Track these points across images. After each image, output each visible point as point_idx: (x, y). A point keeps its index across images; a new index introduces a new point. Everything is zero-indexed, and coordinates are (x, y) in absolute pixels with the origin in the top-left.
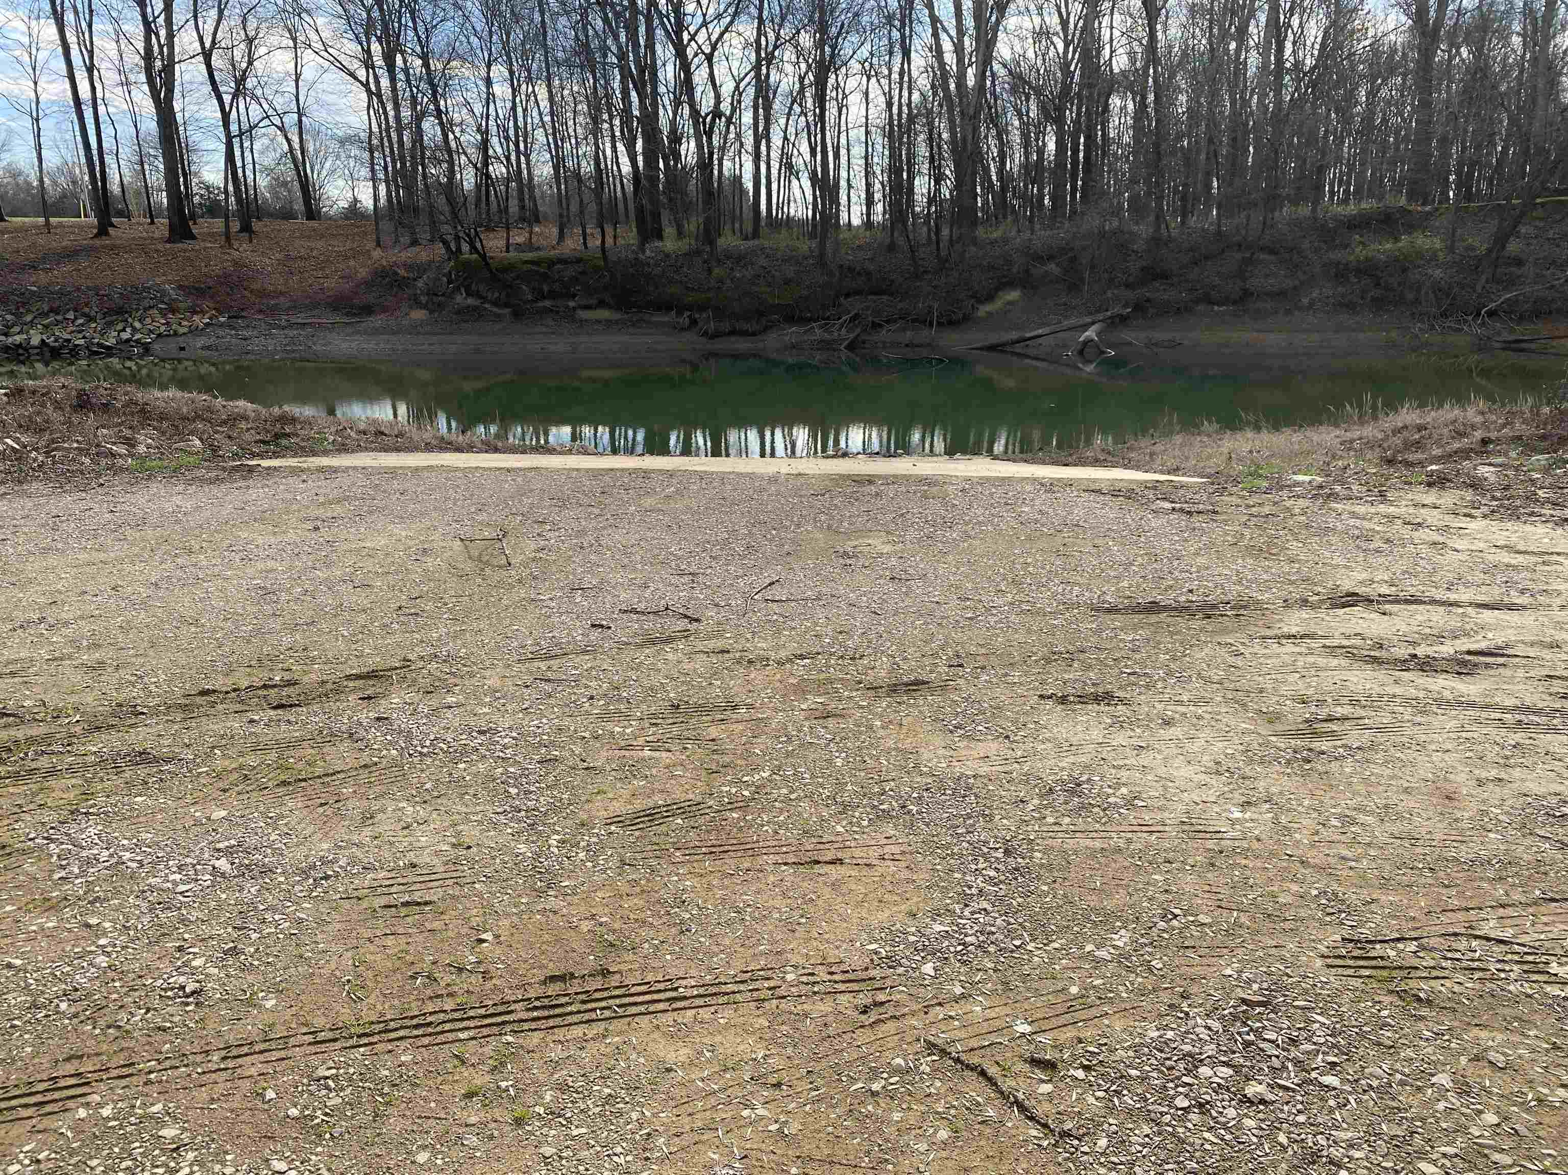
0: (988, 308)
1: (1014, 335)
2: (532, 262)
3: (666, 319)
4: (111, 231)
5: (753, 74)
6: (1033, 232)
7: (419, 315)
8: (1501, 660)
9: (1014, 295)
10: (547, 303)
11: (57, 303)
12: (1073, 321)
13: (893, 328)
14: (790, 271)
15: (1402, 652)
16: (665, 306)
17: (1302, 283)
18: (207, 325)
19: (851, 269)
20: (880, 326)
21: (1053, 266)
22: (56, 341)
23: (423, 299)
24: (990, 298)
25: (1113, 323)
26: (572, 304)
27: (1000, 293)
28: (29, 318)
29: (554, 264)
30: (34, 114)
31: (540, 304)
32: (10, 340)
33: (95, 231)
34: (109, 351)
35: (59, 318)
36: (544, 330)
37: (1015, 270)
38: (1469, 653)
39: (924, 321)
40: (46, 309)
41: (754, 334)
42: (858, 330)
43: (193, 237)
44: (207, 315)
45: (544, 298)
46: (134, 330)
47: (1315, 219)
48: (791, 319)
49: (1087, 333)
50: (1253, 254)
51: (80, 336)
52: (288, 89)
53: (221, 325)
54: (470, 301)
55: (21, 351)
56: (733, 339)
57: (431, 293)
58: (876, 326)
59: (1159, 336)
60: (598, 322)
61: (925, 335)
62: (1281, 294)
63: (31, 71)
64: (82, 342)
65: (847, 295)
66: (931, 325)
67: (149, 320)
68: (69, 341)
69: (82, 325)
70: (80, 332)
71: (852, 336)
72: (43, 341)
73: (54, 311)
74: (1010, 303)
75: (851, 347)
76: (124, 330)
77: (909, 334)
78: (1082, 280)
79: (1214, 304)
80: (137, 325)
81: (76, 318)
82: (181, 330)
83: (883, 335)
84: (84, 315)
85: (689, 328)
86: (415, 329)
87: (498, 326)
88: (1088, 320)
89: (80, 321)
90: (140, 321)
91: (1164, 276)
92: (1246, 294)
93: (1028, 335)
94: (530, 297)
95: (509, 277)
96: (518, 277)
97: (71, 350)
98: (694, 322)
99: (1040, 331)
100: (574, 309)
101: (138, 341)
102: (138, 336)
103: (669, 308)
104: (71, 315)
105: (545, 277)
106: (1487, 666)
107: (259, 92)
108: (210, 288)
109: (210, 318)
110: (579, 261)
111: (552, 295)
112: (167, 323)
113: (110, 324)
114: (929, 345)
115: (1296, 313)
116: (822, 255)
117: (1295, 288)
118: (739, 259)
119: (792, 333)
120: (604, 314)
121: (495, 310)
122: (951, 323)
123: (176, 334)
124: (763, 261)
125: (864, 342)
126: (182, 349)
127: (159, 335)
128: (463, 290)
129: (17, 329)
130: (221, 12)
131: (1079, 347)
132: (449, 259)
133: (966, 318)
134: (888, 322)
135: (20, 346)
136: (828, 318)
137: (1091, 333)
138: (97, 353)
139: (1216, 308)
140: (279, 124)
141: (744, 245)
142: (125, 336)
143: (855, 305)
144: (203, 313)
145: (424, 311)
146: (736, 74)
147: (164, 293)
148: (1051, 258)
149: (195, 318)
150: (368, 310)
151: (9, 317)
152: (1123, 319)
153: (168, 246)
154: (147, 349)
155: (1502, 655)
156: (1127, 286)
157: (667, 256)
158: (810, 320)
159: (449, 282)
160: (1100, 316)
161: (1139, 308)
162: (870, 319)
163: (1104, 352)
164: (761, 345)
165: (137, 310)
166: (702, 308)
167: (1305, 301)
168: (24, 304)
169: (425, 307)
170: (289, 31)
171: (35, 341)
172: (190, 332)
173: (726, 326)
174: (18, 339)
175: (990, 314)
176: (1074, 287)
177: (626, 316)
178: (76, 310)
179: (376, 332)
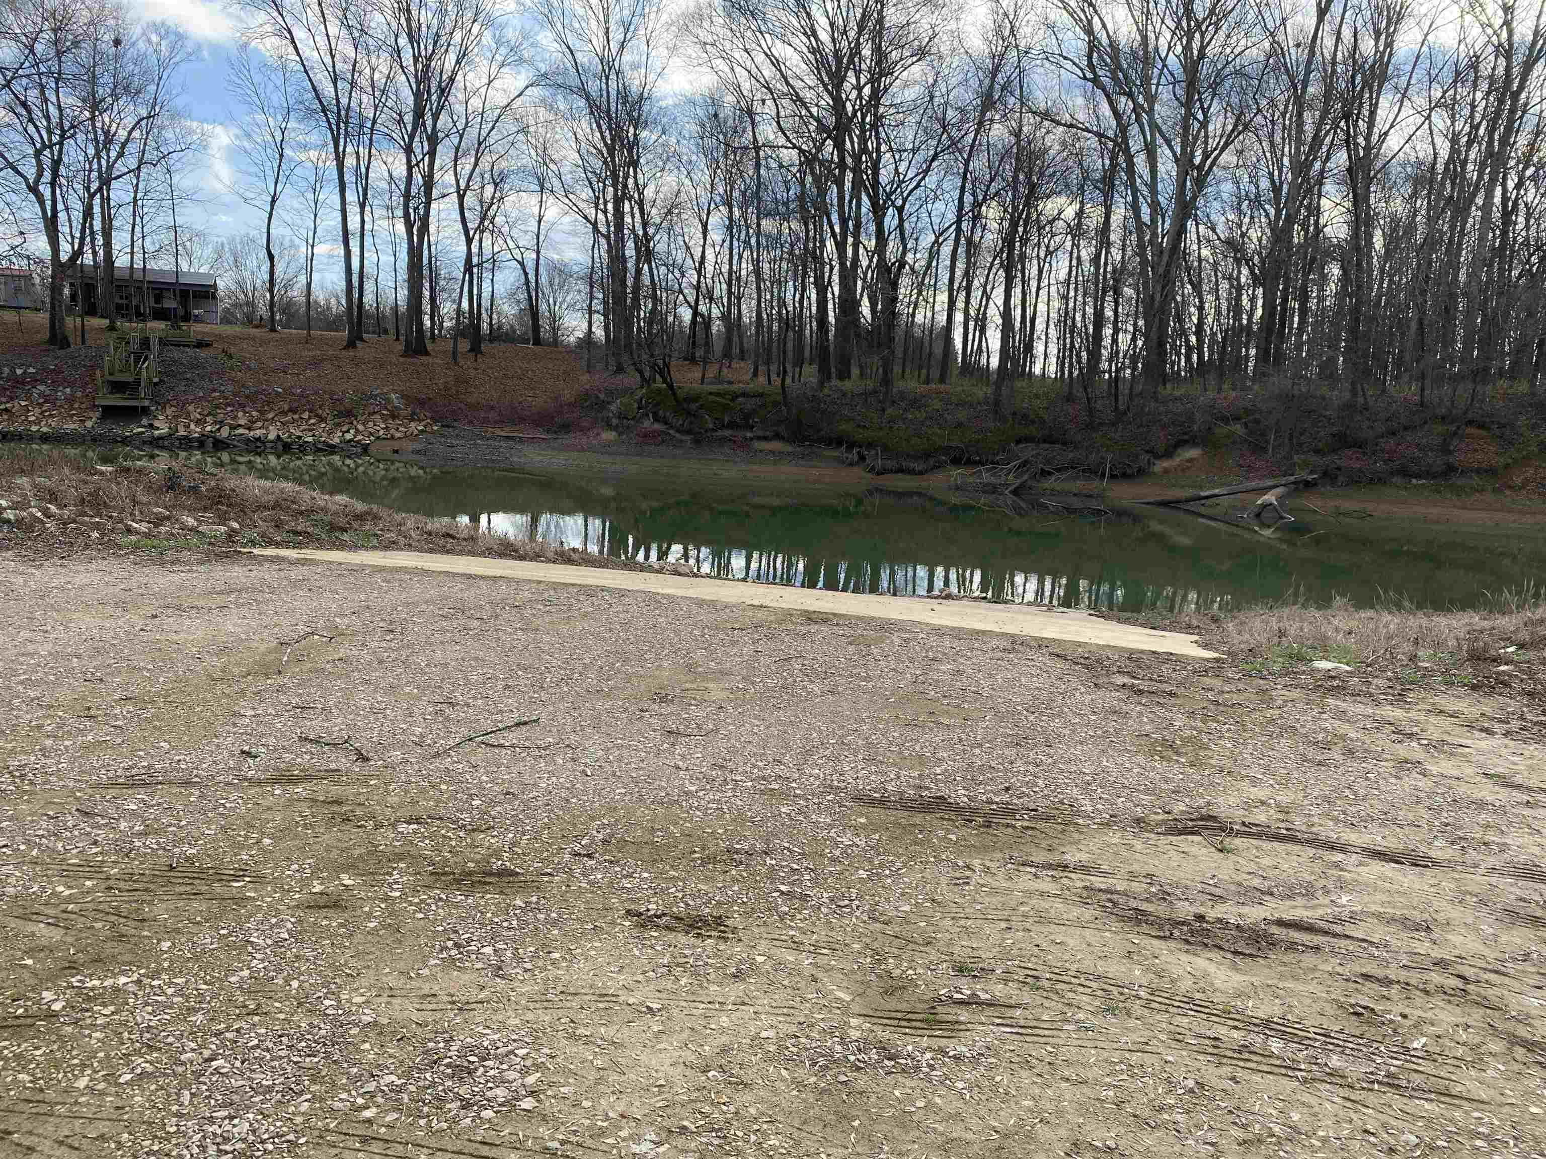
0: (1166, 464)
1: (1189, 493)
2: (718, 394)
3: (836, 454)
4: (359, 344)
5: (954, 227)
6: (1220, 390)
7: (609, 435)
8: (1318, 939)
9: (1193, 453)
10: (727, 433)
11: (295, 405)
12: (1253, 484)
13: (1063, 476)
14: (962, 415)
15: (1185, 910)
16: (837, 441)
17: (1515, 461)
18: (422, 431)
19: (1025, 416)
20: (1050, 473)
21: (1238, 426)
22: (290, 437)
23: (615, 421)
24: (1168, 454)
25: (1296, 489)
26: (749, 435)
27: (1179, 451)
28: (270, 416)
29: (737, 397)
30: (311, 241)
31: (719, 433)
32: (252, 433)
33: (345, 344)
34: (332, 449)
35: (296, 417)
36: (722, 457)
37: (1195, 427)
38: (1280, 923)
39: (1094, 472)
40: (286, 408)
41: (921, 473)
42: (1025, 477)
43: (427, 353)
44: (424, 423)
45: (723, 427)
46: (357, 432)
47: (1533, 394)
48: (956, 462)
49: (1266, 497)
50: (1458, 428)
51: (311, 434)
52: (530, 229)
53: (433, 433)
54: (657, 426)
55: (259, 444)
56: (900, 475)
57: (621, 416)
58: (1045, 473)
59: (1347, 505)
60: (772, 452)
61: (1096, 485)
62: (1491, 472)
63: (313, 205)
64: (310, 439)
65: (1018, 442)
66: (1103, 475)
67: (371, 424)
68: (300, 437)
69: (314, 424)
70: (311, 430)
71: (1018, 482)
72: (278, 436)
73: (293, 411)
74: (1190, 460)
75: (1015, 492)
76: (348, 431)
77: (1079, 483)
78: (1268, 442)
79: (1411, 476)
80: (361, 427)
81: (310, 418)
82: (398, 435)
83: (1050, 483)
84: (317, 416)
85: (857, 463)
86: (605, 449)
87: (679, 452)
88: (1269, 483)
89: (312, 421)
90: (363, 424)
91: (1359, 445)
92: (1450, 469)
93: (1203, 494)
94: (711, 426)
95: (694, 406)
96: (701, 407)
97: (301, 446)
98: (862, 458)
99: (1216, 491)
100: (751, 439)
101: (359, 442)
102: (359, 438)
103: (839, 443)
104: (306, 415)
105: (725, 408)
106: (1292, 946)
107: (505, 230)
108: (430, 399)
109: (425, 426)
110: (761, 395)
111: (732, 425)
112: (387, 428)
113: (338, 425)
114: (1098, 496)
115: (1508, 492)
116: (997, 403)
117: (1507, 466)
118: (915, 403)
119: (957, 474)
120: (776, 445)
121: (678, 435)
122: (1122, 475)
123: (393, 437)
124: (937, 405)
125: (1030, 488)
126: (396, 452)
127: (378, 438)
128: (651, 415)
129: (259, 424)
130: (477, 160)
131: (1256, 510)
132: (642, 387)
133: (1141, 472)
134: (1058, 470)
135: (258, 439)
136: (998, 463)
137: (1270, 497)
138: (320, 450)
139: (1414, 481)
140: (519, 258)
141: (922, 389)
142: (348, 436)
143: (1027, 451)
144: (420, 420)
145: (614, 433)
146: (936, 228)
147: (388, 401)
148: (1237, 419)
149: (413, 424)
150: (566, 428)
151: (254, 413)
152: (1308, 485)
153: (401, 360)
154: (366, 449)
155: (1326, 933)
156: (1317, 451)
157: (844, 395)
158: (981, 463)
159: (639, 408)
160: (1283, 481)
161: (1329, 476)
162: (1041, 466)
163: (1282, 518)
164: (924, 484)
165: (364, 414)
166: (870, 445)
167: (1518, 480)
168: (269, 403)
169: (616, 428)
170: (539, 179)
171: (272, 436)
172: (406, 437)
173: (892, 464)
174: (258, 433)
175: (1166, 471)
176: (1259, 449)
177: (798, 449)
178: (310, 412)
179: (566, 448)
